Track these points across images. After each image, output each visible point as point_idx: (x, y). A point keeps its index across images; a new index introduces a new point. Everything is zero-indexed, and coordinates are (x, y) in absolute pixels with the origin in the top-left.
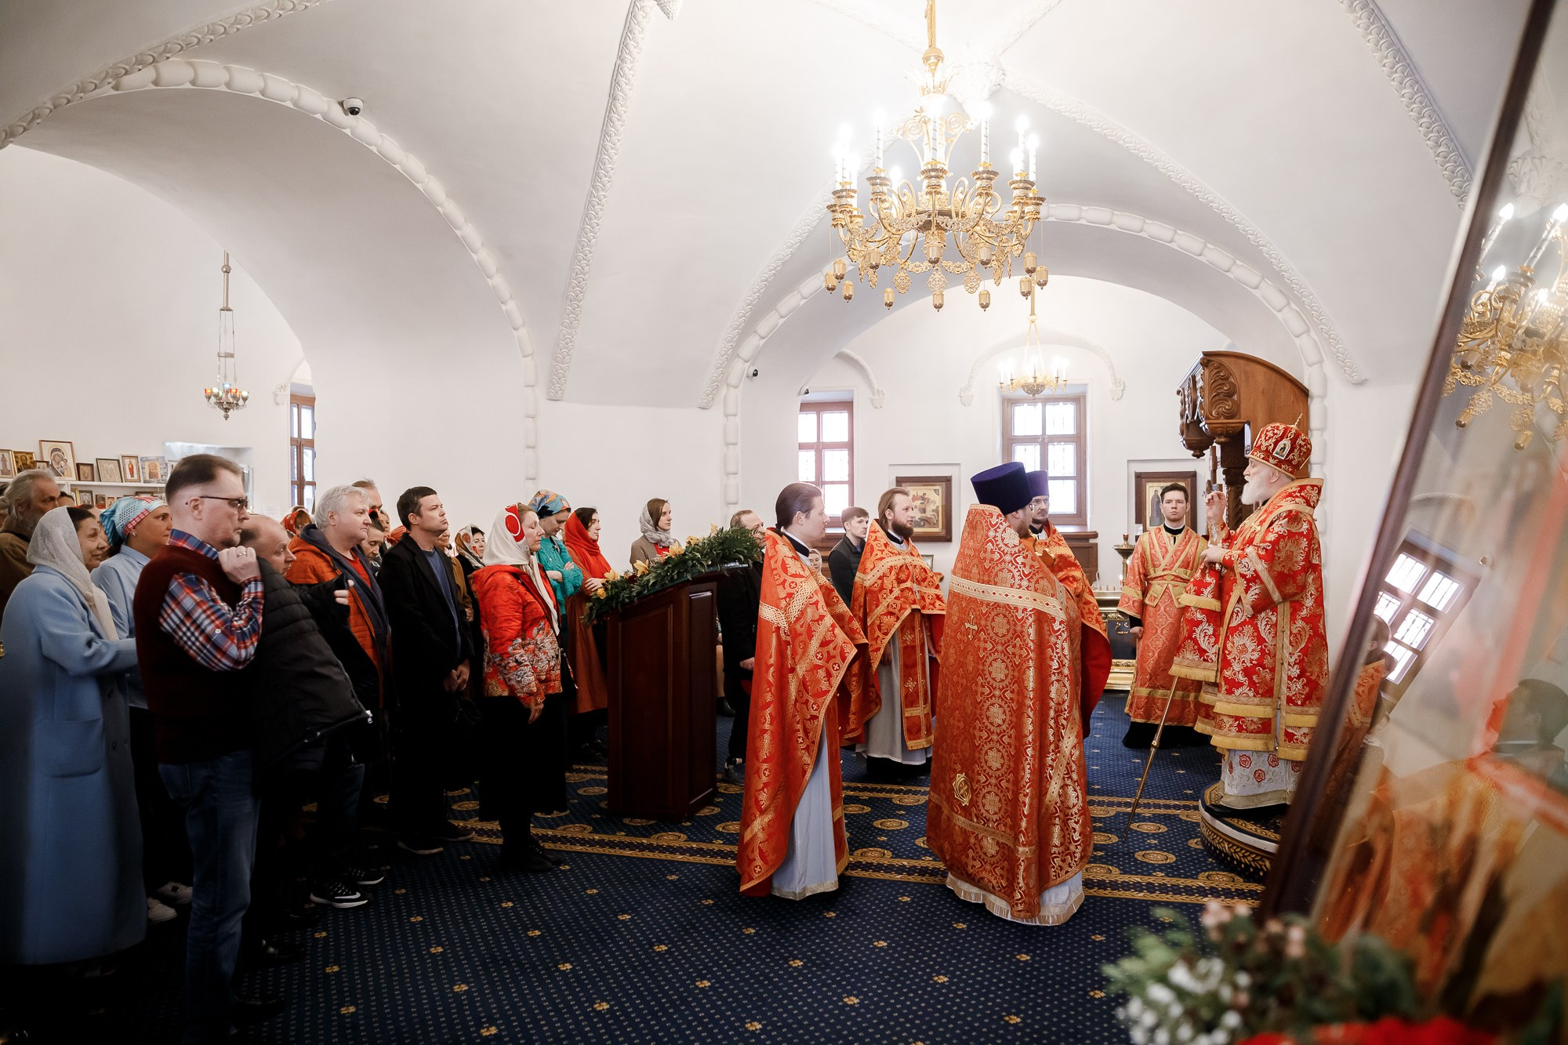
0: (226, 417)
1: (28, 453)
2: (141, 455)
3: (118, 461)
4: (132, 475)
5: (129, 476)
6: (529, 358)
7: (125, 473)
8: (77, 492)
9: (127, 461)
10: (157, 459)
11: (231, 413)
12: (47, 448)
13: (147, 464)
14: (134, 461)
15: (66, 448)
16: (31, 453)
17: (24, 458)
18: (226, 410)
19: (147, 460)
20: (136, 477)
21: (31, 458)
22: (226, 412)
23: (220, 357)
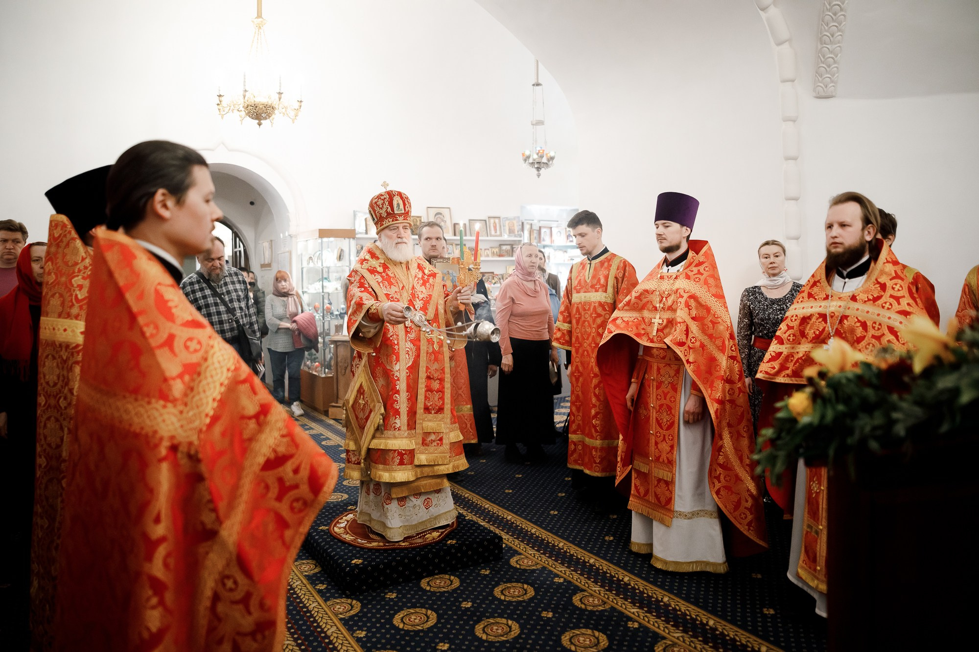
0: (539, 176)
1: (418, 217)
2: (502, 216)
3: (485, 221)
4: (496, 232)
5: (493, 232)
6: (786, 45)
7: (490, 230)
8: (454, 246)
9: (492, 221)
10: (514, 218)
11: (543, 171)
12: (432, 212)
13: (507, 222)
14: (497, 221)
15: (446, 212)
16: (420, 217)
17: (415, 221)
18: (538, 169)
19: (507, 219)
20: (498, 233)
21: (420, 220)
22: (538, 171)
23: (533, 125)
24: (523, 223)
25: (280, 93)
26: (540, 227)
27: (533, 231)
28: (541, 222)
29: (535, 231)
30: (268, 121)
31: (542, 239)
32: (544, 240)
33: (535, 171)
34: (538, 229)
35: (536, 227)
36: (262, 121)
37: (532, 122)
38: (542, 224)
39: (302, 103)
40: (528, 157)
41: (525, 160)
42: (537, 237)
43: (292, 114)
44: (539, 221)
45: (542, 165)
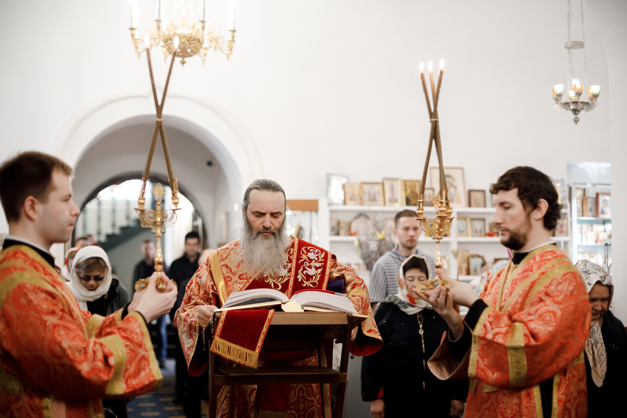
0: (576, 121)
11: (582, 114)
18: (576, 111)
22: (575, 114)
23: (568, 48)
24: (570, 189)
25: (203, 22)
26: (597, 195)
27: (587, 199)
28: (597, 187)
29: (589, 200)
30: (196, 58)
31: (600, 210)
32: (603, 212)
33: (571, 115)
34: (594, 196)
35: (591, 194)
36: (186, 59)
37: (565, 44)
38: (599, 189)
39: (236, 33)
40: (560, 95)
41: (557, 100)
42: (594, 208)
43: (226, 48)
44: (594, 185)
45: (580, 106)
